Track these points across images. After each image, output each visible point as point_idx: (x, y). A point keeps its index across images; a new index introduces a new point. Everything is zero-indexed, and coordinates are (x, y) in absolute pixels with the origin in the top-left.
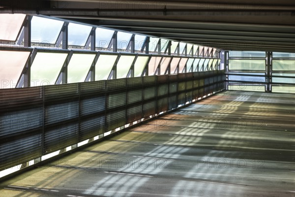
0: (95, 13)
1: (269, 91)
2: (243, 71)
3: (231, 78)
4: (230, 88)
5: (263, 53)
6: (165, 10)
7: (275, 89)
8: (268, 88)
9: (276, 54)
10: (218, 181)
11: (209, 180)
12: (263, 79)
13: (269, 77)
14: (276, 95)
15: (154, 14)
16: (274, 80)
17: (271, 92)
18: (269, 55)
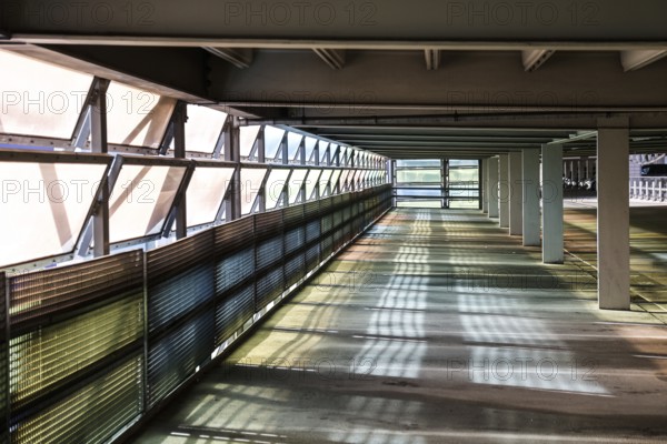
0: (373, 121)
1: (446, 207)
2: (410, 184)
3: (400, 192)
4: (400, 204)
5: (437, 162)
6: (456, 116)
7: (453, 204)
8: (445, 204)
9: (452, 162)
10: (503, 314)
11: (491, 314)
12: (439, 193)
13: (445, 189)
14: (455, 212)
15: (443, 120)
16: (452, 193)
17: (448, 208)
18: (445, 163)
